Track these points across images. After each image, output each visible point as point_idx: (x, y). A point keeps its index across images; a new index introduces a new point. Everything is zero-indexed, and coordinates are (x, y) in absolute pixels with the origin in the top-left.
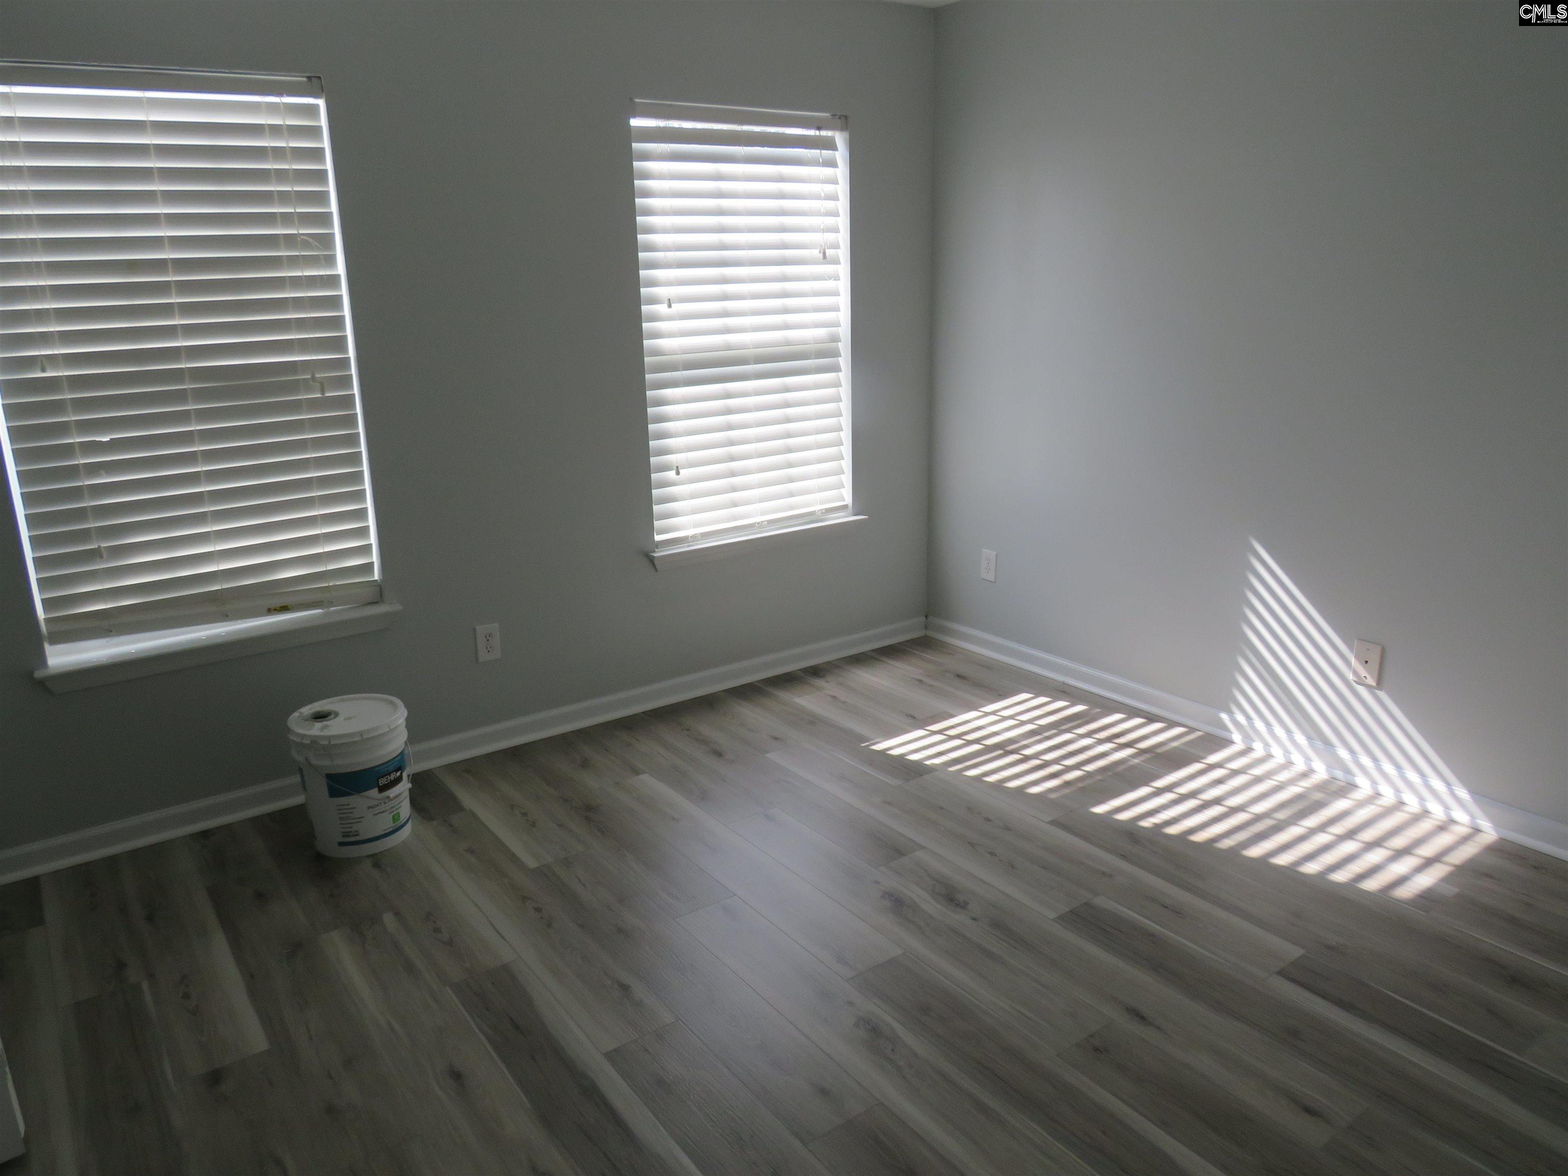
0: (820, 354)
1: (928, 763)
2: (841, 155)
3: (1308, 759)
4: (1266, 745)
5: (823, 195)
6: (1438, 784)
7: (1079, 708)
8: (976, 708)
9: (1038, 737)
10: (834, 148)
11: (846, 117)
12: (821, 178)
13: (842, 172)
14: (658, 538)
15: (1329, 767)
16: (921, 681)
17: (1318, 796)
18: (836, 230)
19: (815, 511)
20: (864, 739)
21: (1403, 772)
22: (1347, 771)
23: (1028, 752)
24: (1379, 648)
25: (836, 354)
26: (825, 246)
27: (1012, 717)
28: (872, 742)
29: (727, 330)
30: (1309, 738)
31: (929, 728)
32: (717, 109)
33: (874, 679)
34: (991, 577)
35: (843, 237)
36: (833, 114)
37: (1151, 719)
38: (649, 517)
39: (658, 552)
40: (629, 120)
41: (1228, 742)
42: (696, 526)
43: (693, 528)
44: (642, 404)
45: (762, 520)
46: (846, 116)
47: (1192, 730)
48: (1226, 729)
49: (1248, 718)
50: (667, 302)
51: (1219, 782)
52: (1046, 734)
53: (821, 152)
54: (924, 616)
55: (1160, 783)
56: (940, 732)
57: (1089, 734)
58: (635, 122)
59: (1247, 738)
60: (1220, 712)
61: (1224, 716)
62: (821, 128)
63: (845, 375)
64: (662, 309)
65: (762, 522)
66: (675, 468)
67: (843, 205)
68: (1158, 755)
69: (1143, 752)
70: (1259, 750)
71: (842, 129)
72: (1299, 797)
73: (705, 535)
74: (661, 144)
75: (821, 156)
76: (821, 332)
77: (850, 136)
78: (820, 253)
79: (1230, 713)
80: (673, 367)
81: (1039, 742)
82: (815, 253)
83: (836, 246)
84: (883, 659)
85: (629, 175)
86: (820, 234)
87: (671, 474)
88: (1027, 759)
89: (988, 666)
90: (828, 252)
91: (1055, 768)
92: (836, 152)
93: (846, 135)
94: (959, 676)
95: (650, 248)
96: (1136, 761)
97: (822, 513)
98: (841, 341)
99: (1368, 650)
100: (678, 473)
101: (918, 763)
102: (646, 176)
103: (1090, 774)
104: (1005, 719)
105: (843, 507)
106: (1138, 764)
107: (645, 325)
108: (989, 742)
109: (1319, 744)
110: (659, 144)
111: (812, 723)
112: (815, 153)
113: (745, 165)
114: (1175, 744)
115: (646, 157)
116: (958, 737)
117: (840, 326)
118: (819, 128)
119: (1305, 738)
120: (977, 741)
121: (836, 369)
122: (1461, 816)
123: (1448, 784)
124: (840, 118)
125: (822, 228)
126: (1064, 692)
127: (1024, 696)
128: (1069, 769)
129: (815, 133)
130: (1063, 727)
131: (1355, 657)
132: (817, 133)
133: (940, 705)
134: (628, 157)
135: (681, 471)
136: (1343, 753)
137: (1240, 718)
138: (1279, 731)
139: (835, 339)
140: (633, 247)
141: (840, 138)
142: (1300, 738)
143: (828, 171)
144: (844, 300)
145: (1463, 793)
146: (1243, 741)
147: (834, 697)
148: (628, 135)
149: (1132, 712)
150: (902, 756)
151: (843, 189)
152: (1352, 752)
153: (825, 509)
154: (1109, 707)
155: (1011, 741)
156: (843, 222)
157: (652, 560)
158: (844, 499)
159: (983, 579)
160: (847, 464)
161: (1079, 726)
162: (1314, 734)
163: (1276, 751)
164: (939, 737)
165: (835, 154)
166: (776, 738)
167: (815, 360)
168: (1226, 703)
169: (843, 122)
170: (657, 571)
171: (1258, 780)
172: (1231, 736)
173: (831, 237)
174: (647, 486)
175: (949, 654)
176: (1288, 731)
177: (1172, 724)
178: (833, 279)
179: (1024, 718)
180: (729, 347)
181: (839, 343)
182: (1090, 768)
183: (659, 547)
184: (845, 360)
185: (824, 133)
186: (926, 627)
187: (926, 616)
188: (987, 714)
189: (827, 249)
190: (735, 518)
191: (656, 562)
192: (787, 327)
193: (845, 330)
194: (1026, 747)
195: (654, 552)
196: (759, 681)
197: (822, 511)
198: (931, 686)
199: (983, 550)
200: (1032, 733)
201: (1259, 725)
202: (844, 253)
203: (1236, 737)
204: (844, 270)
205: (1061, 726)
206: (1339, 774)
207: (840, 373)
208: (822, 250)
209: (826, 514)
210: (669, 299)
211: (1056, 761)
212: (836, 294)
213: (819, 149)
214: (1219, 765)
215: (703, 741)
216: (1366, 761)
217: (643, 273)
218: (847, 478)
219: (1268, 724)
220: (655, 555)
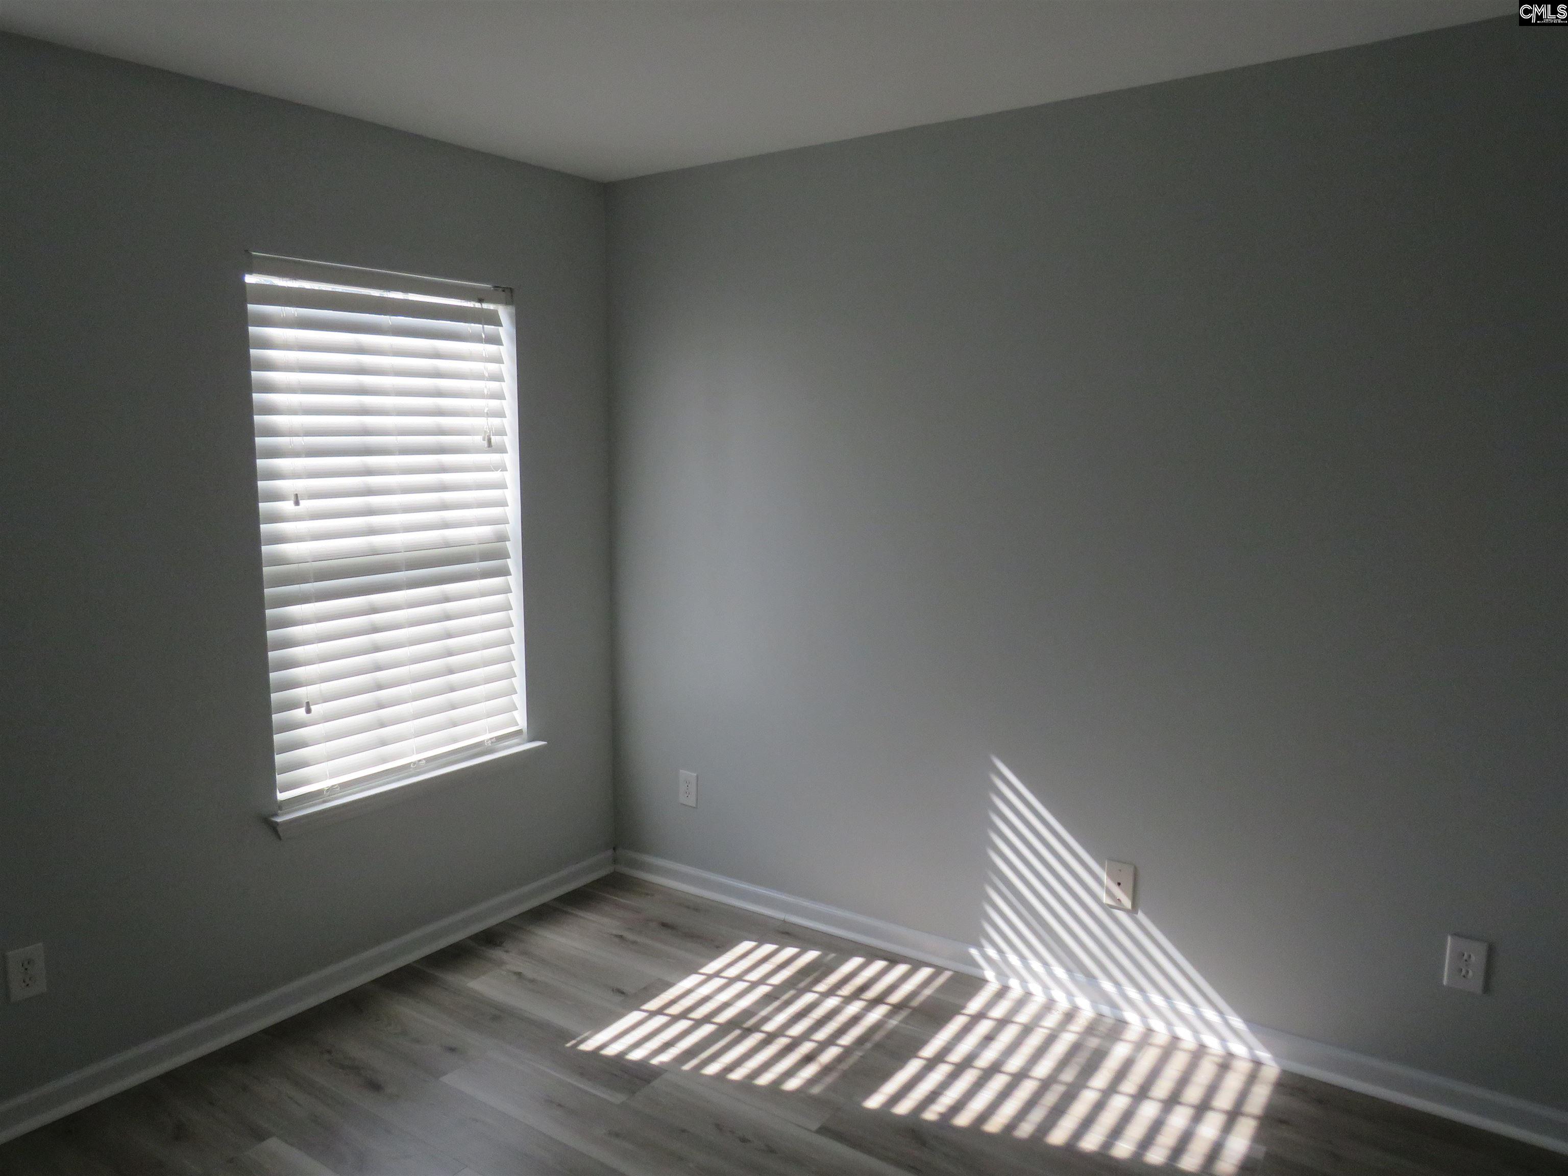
0: (486, 556)
1: (655, 1061)
2: (506, 330)
3: (1070, 995)
4: (1023, 982)
5: (487, 375)
6: (1211, 1015)
7: (811, 955)
8: (694, 970)
9: (776, 1004)
10: (497, 322)
11: (511, 290)
12: (484, 355)
13: (507, 350)
14: (281, 796)
15: (1094, 1003)
16: (621, 937)
17: (1093, 1042)
18: (501, 414)
19: (484, 741)
20: (566, 1035)
21: (1172, 1003)
22: (1113, 1005)
23: (770, 1027)
24: (1132, 869)
25: (504, 555)
26: (490, 432)
27: (739, 978)
28: (579, 1039)
29: (372, 531)
30: (1069, 971)
31: (645, 1007)
32: (356, 271)
33: (563, 940)
34: (691, 802)
35: (510, 423)
36: (497, 285)
37: (893, 960)
38: (270, 769)
39: (283, 814)
40: (244, 276)
41: (981, 982)
42: (333, 775)
43: (330, 779)
44: (259, 625)
45: (419, 759)
46: (511, 288)
47: (939, 970)
48: (974, 964)
49: (1000, 951)
50: (293, 498)
51: (989, 1038)
52: (786, 997)
53: (483, 327)
54: (612, 849)
55: (929, 1051)
56: (660, 1011)
57: (831, 992)
58: (250, 279)
59: (1000, 974)
60: (970, 947)
61: (974, 952)
62: (483, 300)
63: (515, 580)
64: (287, 506)
65: (420, 761)
66: (305, 705)
67: (509, 386)
68: (915, 1010)
69: (897, 1008)
70: (1016, 990)
71: (507, 303)
72: (1075, 1048)
73: (344, 786)
74: (286, 308)
75: (484, 331)
76: (486, 531)
77: (516, 310)
78: (484, 440)
79: (980, 947)
80: (301, 578)
81: (779, 1010)
82: (478, 440)
83: (502, 433)
84: (569, 909)
85: (243, 343)
86: (484, 419)
87: (300, 713)
88: (770, 1038)
89: (696, 907)
90: (493, 438)
91: (806, 1047)
92: (500, 328)
93: (511, 309)
94: (665, 925)
95: (272, 432)
96: (893, 1022)
97: (492, 743)
98: (509, 541)
99: (1120, 871)
100: (308, 711)
101: (643, 1064)
102: (266, 344)
103: (848, 1051)
104: (732, 981)
105: (517, 733)
106: (896, 1026)
107: (263, 527)
108: (723, 1018)
109: (1080, 976)
110: (283, 308)
111: (495, 1018)
112: (476, 327)
113: (392, 337)
114: (928, 992)
115: (266, 321)
116: (684, 1015)
117: (509, 523)
118: (481, 301)
119: (1064, 971)
120: (707, 1019)
121: (504, 572)
122: (1238, 1049)
123: (1221, 1013)
124: (503, 291)
125: (486, 411)
126: (787, 933)
127: (747, 945)
128: (823, 1046)
129: (474, 305)
130: (802, 985)
131: (1107, 874)
132: (478, 305)
133: (651, 970)
134: (242, 320)
135: (313, 707)
136: (1107, 986)
137: (991, 952)
138: (1036, 965)
139: (502, 538)
140: (248, 431)
141: (504, 313)
142: (1060, 972)
143: (490, 349)
144: (512, 494)
145: (1237, 1022)
146: (998, 979)
147: (519, 974)
148: (243, 294)
149: (872, 954)
150: (621, 1056)
151: (508, 368)
152: (1117, 984)
153: (495, 737)
154: (846, 950)
155: (747, 1013)
156: (510, 405)
157: (274, 828)
158: (517, 723)
159: (682, 804)
160: (519, 682)
161: (817, 981)
162: (1073, 965)
163: (1034, 987)
164: (660, 1020)
165: (498, 329)
166: (452, 1050)
167: (480, 563)
168: (976, 937)
169: (508, 295)
170: (279, 838)
171: (1027, 1030)
172: (983, 973)
173: (495, 422)
174: (267, 729)
175: (647, 894)
176: (1045, 964)
177: (917, 965)
178: (500, 470)
179: (754, 976)
180: (374, 552)
181: (507, 542)
182: (847, 1040)
183: (283, 808)
184: (515, 563)
185: (485, 306)
186: (615, 861)
187: (614, 849)
188: (710, 977)
189: (493, 435)
190: (384, 761)
191: (280, 829)
192: (446, 525)
193: (514, 527)
194: (766, 1019)
195: (276, 815)
196: (415, 962)
197: (493, 740)
198: (634, 943)
199: (681, 771)
200: (768, 999)
201: (1013, 959)
202: (511, 440)
203: (989, 974)
204: (511, 459)
205: (798, 983)
206: (1105, 1009)
207: (508, 577)
208: (486, 437)
209: (496, 743)
210: (297, 495)
211: (806, 1036)
212: (502, 486)
213: (481, 324)
214: (980, 1016)
215: (353, 1069)
216: (1132, 993)
217: (260, 463)
218: (520, 699)
219: (1022, 958)
220: (279, 820)
